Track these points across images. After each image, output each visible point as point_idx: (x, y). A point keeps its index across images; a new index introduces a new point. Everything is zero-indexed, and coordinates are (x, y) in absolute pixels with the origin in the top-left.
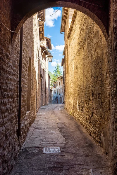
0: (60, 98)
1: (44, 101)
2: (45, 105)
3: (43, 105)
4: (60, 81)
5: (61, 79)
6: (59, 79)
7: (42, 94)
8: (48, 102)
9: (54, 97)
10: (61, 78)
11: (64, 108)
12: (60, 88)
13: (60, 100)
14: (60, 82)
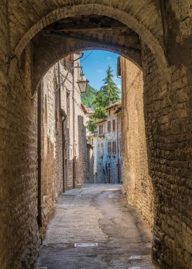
0: (116, 167)
1: (70, 176)
2: (74, 187)
3: (69, 189)
4: (115, 118)
5: (117, 112)
6: (113, 112)
7: (65, 158)
8: (80, 180)
9: (100, 164)
10: (117, 109)
11: (121, 193)
12: (115, 139)
13: (116, 173)
14: (114, 121)
